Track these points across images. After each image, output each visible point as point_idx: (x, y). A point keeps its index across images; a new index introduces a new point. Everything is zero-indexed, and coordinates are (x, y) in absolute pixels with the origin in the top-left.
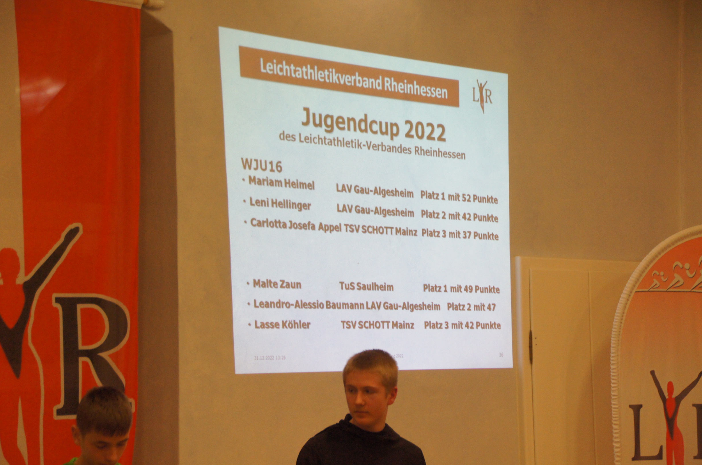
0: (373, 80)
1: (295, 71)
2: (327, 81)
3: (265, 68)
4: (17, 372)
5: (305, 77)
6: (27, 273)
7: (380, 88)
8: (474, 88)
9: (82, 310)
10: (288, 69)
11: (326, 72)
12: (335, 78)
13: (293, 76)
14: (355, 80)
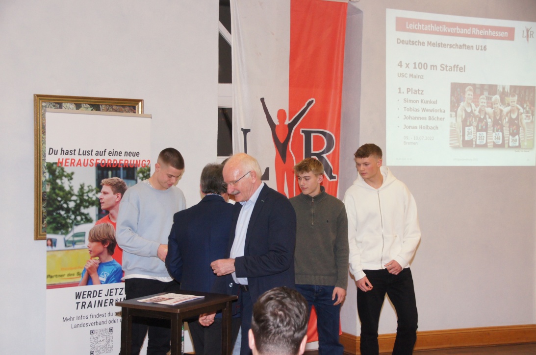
0: (466, 30)
1: (424, 27)
2: (441, 31)
3: (408, 26)
4: (284, 161)
5: (429, 30)
6: (289, 120)
7: (470, 33)
8: (523, 31)
9: (314, 136)
10: (420, 26)
11: (441, 27)
12: (445, 29)
13: (423, 29)
14: (456, 30)
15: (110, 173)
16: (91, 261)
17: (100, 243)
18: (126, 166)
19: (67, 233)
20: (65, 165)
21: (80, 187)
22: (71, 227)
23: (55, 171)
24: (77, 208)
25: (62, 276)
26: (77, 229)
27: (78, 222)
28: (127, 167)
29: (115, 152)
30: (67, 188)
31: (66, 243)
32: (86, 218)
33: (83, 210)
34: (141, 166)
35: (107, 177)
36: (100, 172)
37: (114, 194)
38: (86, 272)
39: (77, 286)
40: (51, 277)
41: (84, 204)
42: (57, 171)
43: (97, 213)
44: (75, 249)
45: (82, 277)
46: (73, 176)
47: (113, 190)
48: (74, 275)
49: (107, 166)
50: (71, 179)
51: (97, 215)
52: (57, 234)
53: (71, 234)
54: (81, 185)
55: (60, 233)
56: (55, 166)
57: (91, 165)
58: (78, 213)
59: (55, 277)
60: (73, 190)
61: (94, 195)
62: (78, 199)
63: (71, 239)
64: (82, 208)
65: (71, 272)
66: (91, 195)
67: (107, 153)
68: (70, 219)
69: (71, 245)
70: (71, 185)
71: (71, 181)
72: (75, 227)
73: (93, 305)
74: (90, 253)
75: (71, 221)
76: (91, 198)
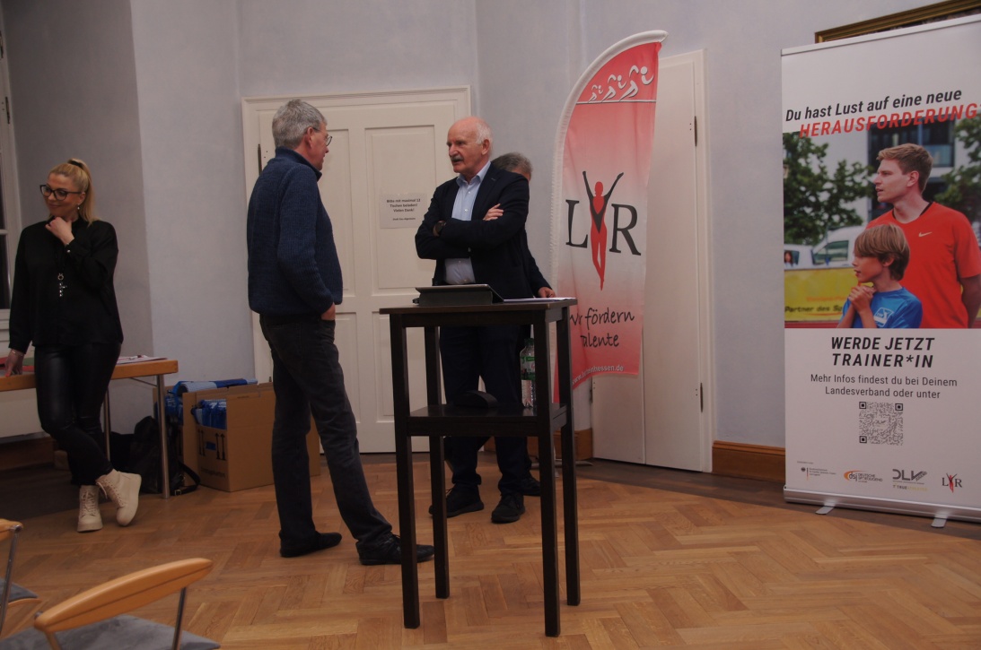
15: (896, 138)
16: (859, 288)
17: (876, 259)
18: (929, 121)
19: (816, 242)
20: (813, 134)
21: (838, 167)
22: (824, 233)
23: (796, 145)
24: (833, 201)
25: (808, 309)
26: (834, 236)
27: (834, 224)
28: (932, 121)
29: (908, 99)
30: (816, 171)
31: (815, 258)
32: (850, 218)
33: (843, 205)
34: (963, 116)
35: (890, 145)
36: (876, 138)
37: (904, 173)
38: (851, 306)
39: (835, 327)
40: (792, 310)
41: (846, 194)
42: (800, 144)
43: (870, 208)
44: (830, 269)
45: (844, 313)
46: (827, 151)
47: (901, 167)
48: (828, 309)
49: (891, 126)
50: (824, 155)
51: (869, 212)
52: (800, 243)
53: (823, 244)
54: (840, 164)
55: (804, 242)
56: (795, 137)
57: (860, 127)
58: (834, 209)
59: (797, 311)
60: (825, 173)
61: (864, 178)
62: (835, 186)
63: (823, 252)
64: (842, 201)
65: (824, 305)
66: (858, 178)
67: (890, 104)
68: (821, 220)
69: (822, 261)
70: (822, 165)
71: (823, 159)
72: (829, 233)
73: (863, 362)
74: (857, 275)
75: (822, 224)
76: (859, 184)
